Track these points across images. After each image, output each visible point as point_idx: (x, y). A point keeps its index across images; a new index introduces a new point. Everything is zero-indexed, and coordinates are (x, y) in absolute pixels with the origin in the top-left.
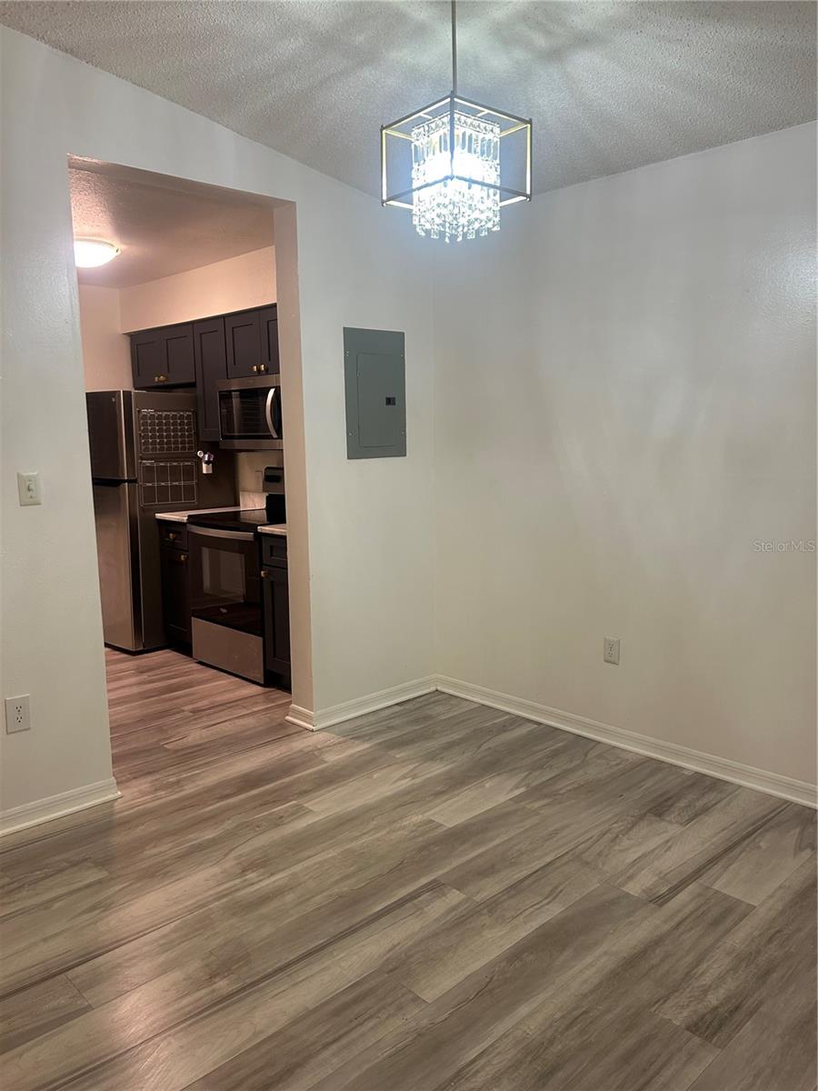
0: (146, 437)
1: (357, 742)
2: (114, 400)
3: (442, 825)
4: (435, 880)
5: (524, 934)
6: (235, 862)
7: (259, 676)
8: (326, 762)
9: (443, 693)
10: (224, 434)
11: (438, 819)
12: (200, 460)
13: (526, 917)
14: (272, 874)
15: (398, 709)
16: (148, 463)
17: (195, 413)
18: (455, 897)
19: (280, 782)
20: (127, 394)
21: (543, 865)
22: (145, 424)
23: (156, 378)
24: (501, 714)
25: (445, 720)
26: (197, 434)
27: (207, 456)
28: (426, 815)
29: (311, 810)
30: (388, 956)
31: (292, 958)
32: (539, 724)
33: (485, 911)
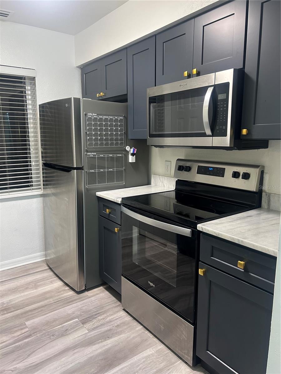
0: (90, 135)
2: (67, 105)
7: (189, 358)
10: (151, 133)
12: (128, 152)
16: (91, 154)
17: (126, 118)
20: (77, 101)
22: (90, 125)
23: (98, 94)
26: (126, 134)
27: (132, 150)
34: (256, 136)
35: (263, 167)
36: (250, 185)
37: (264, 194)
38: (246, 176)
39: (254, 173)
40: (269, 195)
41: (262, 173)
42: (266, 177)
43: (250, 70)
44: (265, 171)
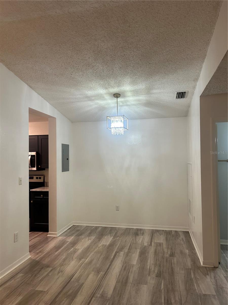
1: (70, 237)
3: (106, 245)
4: (116, 252)
6: (76, 259)
8: (69, 241)
9: (75, 225)
11: (105, 244)
14: (87, 259)
15: (69, 230)
18: (122, 253)
19: (64, 246)
21: (129, 245)
25: (82, 230)
28: (101, 244)
29: (78, 249)
31: (108, 267)
33: (129, 253)
34: (42, 167)
35: (44, 175)
36: (41, 180)
37: (45, 183)
38: (40, 178)
39: (42, 177)
40: (46, 183)
41: (44, 177)
42: (45, 178)
43: (40, 152)
44: (45, 176)
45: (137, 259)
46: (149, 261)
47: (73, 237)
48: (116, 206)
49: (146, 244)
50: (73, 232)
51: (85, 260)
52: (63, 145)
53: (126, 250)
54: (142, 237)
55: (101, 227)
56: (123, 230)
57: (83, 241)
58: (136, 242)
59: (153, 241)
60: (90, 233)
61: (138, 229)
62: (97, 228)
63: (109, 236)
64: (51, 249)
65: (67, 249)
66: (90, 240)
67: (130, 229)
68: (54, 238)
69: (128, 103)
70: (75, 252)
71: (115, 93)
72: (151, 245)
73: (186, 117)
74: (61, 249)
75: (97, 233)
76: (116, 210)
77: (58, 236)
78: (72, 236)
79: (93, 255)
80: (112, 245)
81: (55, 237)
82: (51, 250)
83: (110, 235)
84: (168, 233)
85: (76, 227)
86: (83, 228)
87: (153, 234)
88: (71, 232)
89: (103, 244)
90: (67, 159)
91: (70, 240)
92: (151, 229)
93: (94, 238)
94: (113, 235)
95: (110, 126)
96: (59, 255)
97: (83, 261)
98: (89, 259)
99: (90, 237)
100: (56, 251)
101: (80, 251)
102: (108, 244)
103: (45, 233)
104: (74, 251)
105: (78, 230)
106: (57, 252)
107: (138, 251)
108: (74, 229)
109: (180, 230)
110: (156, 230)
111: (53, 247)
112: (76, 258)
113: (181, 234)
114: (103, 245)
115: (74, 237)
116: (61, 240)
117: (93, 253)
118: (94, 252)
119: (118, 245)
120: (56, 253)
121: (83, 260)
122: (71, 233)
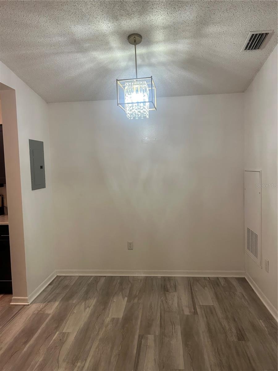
1: (52, 303)
3: (118, 318)
4: (139, 336)
5: (180, 338)
6: (66, 363)
8: (50, 314)
9: (60, 276)
11: (115, 316)
13: (175, 333)
14: (86, 360)
15: (51, 287)
18: (151, 337)
19: (41, 328)
21: (160, 317)
24: (89, 277)
25: (73, 285)
28: (109, 316)
29: (68, 333)
30: (157, 364)
32: (105, 276)
33: (163, 337)
35: (3, 195)
37: (5, 208)
40: (7, 208)
42: (5, 200)
44: (4, 197)
45: (181, 352)
46: (206, 357)
47: (57, 303)
48: (128, 242)
49: (187, 312)
50: (57, 291)
51: (82, 365)
52: (32, 143)
53: (156, 329)
54: (176, 294)
55: (104, 278)
56: (141, 281)
57: (75, 312)
58: (168, 307)
59: (196, 304)
60: (87, 292)
61: (164, 279)
62: (97, 279)
63: (120, 297)
64: (16, 337)
65: (48, 334)
66: (88, 308)
67: (152, 278)
68: (23, 308)
69: (153, 60)
70: (62, 342)
71: (133, 33)
72: (195, 313)
73: (243, 92)
74: (36, 335)
75: (98, 290)
76: (128, 249)
77: (30, 304)
78: (56, 300)
79: (97, 350)
80: (128, 318)
81: (25, 305)
82: (16, 340)
83: (121, 293)
84: (214, 283)
85: (62, 280)
86: (74, 282)
87: (191, 288)
88: (53, 291)
89: (112, 317)
90: (40, 167)
91: (52, 311)
92: (186, 277)
93: (94, 303)
94: (127, 295)
95: (124, 101)
96: (30, 354)
97: (79, 367)
98: (90, 362)
99: (87, 301)
100: (26, 343)
101: (71, 339)
102: (121, 315)
103: (7, 297)
104: (60, 340)
105: (66, 287)
106: (28, 346)
107: (179, 329)
108: (59, 284)
109: (231, 276)
110: (193, 277)
111: (20, 334)
112: (64, 360)
113: (235, 283)
114: (114, 319)
115: (60, 303)
116: (36, 312)
117: (96, 344)
118: (99, 338)
119: (140, 316)
120: (25, 349)
121: (79, 364)
122: (53, 293)
